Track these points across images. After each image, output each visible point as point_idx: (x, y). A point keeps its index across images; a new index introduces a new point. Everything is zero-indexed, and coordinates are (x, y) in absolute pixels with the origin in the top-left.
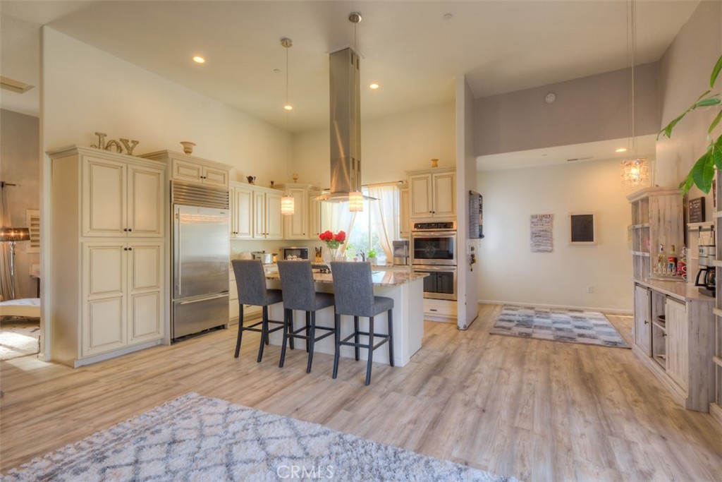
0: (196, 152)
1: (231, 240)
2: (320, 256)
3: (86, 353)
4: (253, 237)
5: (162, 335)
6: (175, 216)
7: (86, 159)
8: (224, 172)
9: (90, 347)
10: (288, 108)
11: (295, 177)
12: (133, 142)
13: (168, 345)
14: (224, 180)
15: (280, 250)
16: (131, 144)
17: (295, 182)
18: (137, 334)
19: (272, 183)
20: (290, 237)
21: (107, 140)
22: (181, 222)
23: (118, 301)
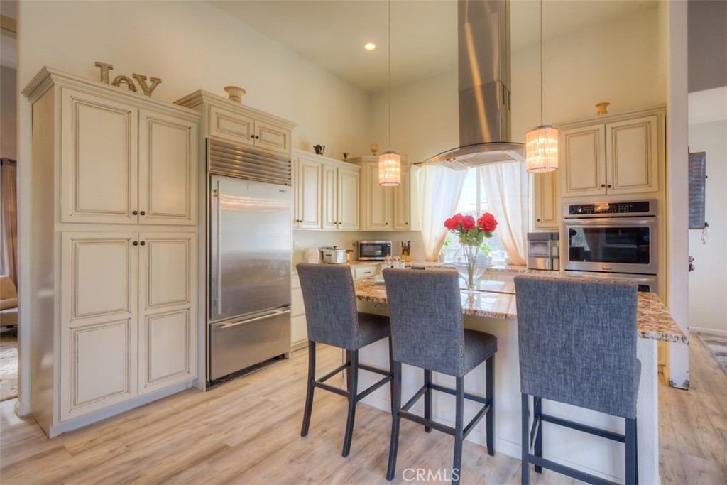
0: (245, 100)
1: (293, 231)
2: (408, 254)
3: (66, 416)
4: (322, 227)
5: (193, 375)
6: (213, 193)
7: (67, 93)
8: (285, 132)
9: (75, 404)
10: (370, 46)
11: (374, 148)
12: (152, 79)
13: (202, 391)
14: (285, 143)
15: (354, 245)
16: (149, 83)
17: (374, 155)
18: (154, 376)
19: (345, 155)
20: (368, 227)
21: (113, 75)
22: (221, 202)
23: (123, 327)
